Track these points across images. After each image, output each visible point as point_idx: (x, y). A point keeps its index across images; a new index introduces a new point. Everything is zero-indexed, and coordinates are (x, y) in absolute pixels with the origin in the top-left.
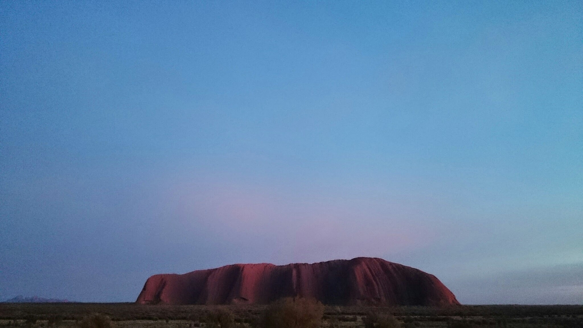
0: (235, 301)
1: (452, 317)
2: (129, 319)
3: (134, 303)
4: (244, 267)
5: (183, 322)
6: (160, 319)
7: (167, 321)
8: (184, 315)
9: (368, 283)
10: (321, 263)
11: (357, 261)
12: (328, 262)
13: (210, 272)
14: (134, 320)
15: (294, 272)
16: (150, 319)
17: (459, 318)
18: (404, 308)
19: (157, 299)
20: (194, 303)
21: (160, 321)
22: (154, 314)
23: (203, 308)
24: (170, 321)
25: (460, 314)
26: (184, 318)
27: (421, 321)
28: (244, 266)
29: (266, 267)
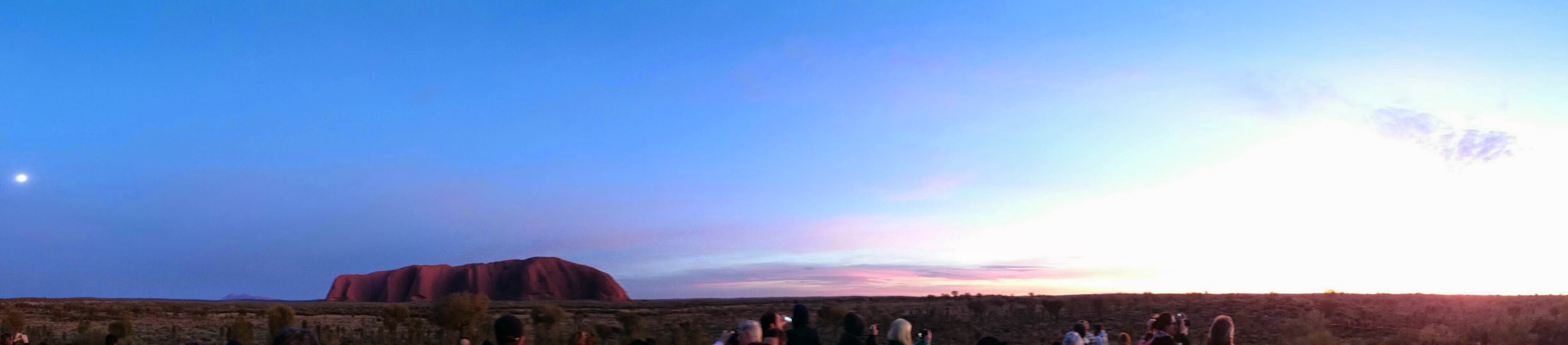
0: (414, 298)
1: (622, 311)
2: (321, 314)
3: (325, 300)
4: (420, 269)
5: (366, 316)
6: (348, 314)
7: (353, 316)
8: (367, 310)
9: (542, 279)
10: (496, 263)
11: (531, 261)
12: (503, 262)
13: (389, 273)
14: (325, 314)
15: (470, 272)
16: (339, 313)
17: (627, 311)
18: (576, 302)
19: (344, 297)
20: (376, 300)
21: (347, 316)
22: (341, 309)
23: (386, 305)
24: (356, 317)
25: (629, 308)
26: (368, 314)
27: (591, 312)
28: (421, 267)
29: (442, 266)
